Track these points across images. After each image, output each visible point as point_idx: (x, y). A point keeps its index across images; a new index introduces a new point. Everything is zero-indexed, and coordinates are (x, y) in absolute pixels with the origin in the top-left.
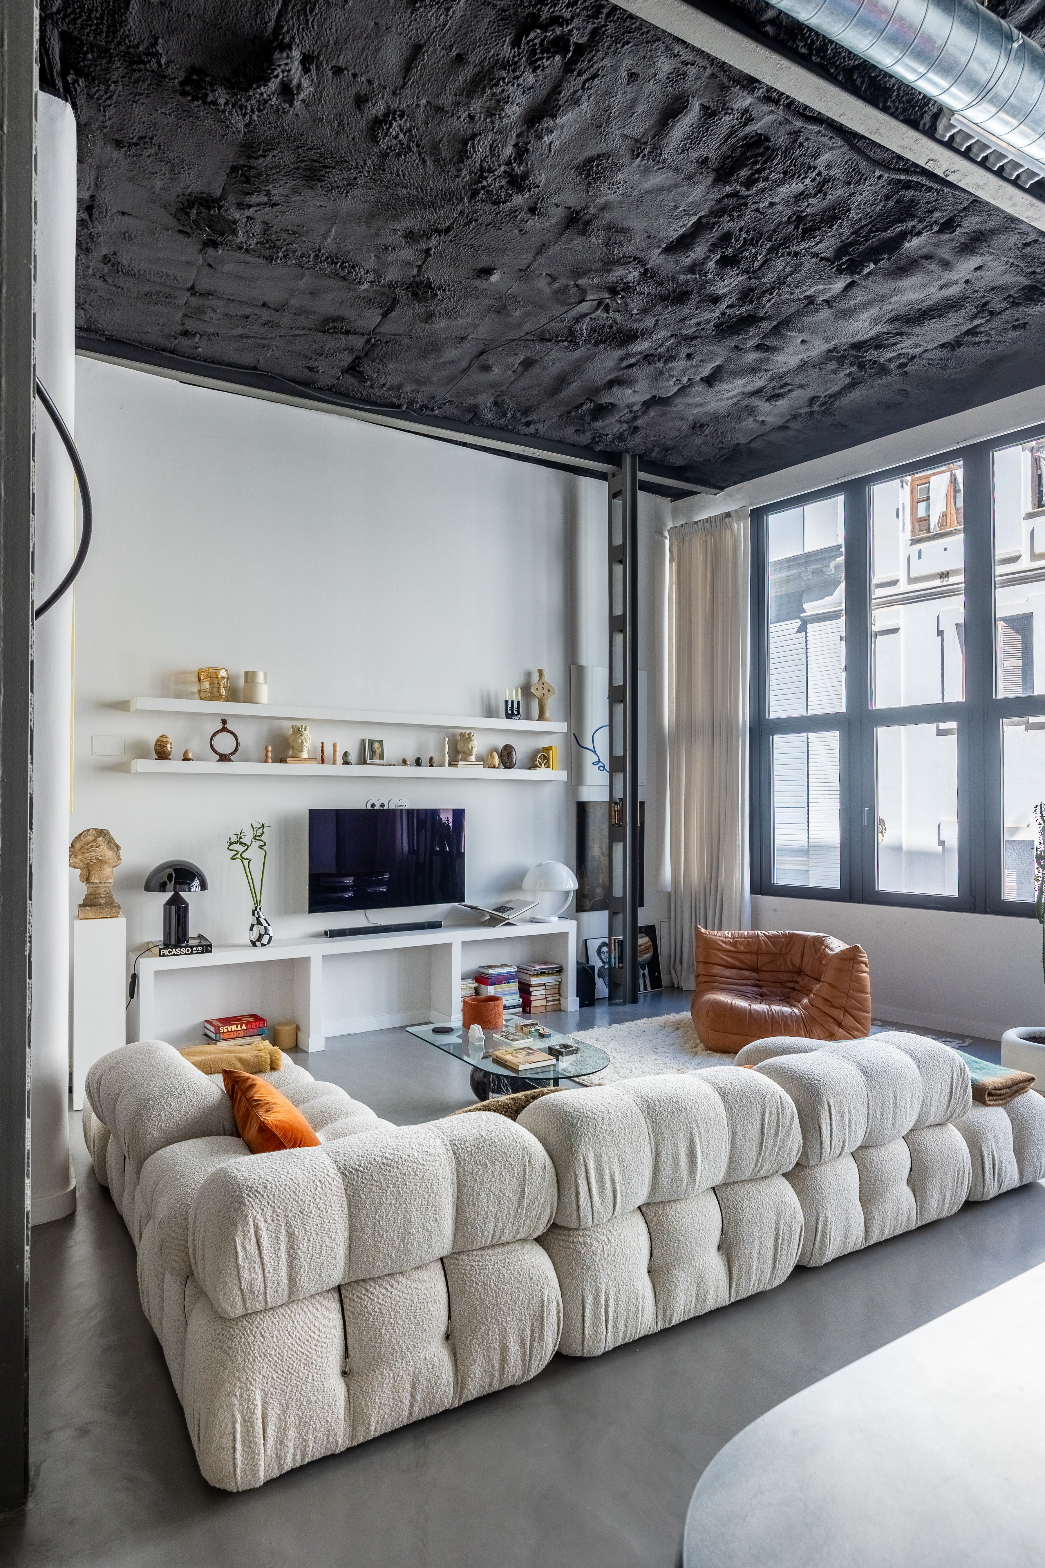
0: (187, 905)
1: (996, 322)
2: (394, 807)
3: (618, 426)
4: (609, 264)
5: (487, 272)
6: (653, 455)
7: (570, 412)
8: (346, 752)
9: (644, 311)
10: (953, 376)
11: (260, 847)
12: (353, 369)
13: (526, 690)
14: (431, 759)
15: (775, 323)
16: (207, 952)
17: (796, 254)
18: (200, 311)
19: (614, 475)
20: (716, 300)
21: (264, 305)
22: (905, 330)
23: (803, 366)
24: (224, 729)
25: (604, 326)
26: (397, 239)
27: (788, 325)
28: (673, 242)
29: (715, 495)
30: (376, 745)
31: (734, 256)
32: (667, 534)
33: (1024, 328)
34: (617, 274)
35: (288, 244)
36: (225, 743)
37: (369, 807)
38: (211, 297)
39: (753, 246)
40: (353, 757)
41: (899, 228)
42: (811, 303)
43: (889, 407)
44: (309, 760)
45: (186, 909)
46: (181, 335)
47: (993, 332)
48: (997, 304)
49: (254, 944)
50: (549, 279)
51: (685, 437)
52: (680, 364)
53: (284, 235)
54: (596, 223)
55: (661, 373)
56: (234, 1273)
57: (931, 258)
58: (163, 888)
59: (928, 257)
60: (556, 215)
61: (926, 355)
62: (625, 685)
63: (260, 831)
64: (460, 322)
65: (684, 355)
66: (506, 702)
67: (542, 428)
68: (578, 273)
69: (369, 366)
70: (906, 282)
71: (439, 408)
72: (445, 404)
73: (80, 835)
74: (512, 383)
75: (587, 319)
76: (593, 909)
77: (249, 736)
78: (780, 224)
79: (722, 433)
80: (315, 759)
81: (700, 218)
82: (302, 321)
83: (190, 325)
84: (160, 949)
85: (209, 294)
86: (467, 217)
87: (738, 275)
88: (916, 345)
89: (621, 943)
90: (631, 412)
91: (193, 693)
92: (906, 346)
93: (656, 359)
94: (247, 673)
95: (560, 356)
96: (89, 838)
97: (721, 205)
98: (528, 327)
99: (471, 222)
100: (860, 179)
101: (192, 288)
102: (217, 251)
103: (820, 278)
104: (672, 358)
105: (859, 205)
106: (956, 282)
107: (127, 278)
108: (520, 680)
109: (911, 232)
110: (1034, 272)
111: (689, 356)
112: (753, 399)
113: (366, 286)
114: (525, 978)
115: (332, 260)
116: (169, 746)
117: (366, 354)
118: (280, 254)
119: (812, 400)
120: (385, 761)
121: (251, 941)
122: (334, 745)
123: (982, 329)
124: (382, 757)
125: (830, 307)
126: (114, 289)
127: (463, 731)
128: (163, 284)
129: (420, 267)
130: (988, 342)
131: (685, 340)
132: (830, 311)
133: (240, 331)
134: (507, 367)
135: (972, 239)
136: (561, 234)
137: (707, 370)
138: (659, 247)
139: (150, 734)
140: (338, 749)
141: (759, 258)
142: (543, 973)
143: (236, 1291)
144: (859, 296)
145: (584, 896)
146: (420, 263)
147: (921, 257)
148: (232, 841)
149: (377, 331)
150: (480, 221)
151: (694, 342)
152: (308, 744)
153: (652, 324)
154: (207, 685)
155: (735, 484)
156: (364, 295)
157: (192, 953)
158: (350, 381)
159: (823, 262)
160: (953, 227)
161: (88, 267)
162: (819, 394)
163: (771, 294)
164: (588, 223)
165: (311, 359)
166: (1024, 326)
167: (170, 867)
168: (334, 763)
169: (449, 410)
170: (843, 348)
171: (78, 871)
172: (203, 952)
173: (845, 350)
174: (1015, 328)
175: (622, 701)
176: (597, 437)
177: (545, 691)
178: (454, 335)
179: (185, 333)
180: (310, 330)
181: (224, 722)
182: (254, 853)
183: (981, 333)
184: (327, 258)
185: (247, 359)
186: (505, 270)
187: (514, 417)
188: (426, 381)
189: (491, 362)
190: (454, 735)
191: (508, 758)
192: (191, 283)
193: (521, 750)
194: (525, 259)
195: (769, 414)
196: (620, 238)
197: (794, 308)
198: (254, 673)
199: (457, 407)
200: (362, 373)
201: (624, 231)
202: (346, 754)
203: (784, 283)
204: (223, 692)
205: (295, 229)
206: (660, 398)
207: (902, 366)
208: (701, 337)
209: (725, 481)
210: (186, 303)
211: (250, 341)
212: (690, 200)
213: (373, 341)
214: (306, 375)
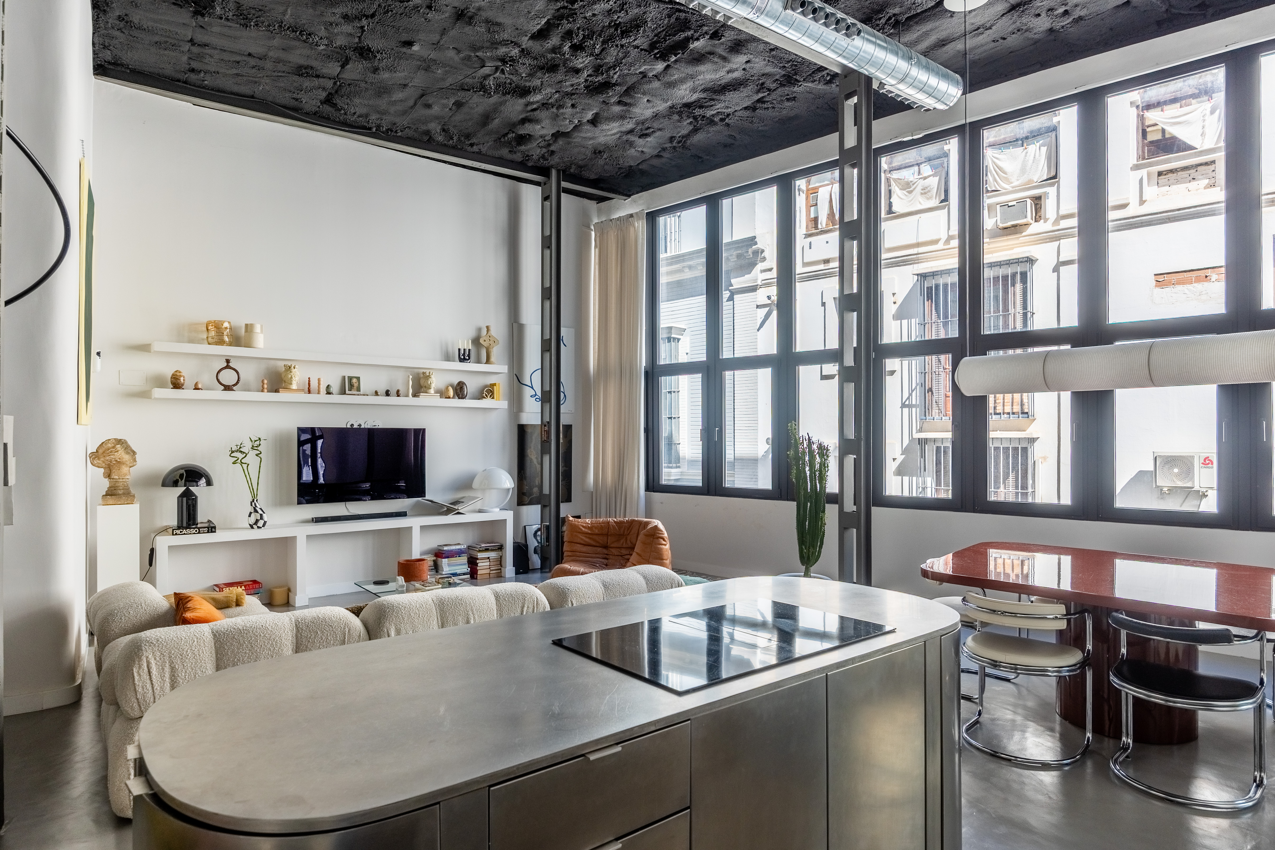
0: (196, 497)
1: (774, 96)
2: (369, 427)
3: (539, 150)
4: (495, 44)
5: (409, 44)
6: (572, 170)
7: (500, 139)
8: (329, 385)
9: (531, 75)
10: (760, 128)
11: (257, 455)
12: (328, 100)
13: (476, 341)
14: (398, 391)
15: (625, 88)
16: (212, 532)
17: (622, 46)
18: (199, 57)
19: (545, 184)
20: (577, 71)
21: (250, 55)
22: (714, 97)
23: (656, 116)
24: (228, 367)
25: (505, 83)
26: (337, 18)
27: (634, 90)
28: (535, 33)
29: (625, 200)
30: (354, 380)
31: (581, 45)
32: (592, 228)
33: (794, 100)
34: (502, 51)
35: (257, 17)
36: (228, 377)
37: (349, 426)
38: (207, 48)
39: (590, 39)
40: (335, 388)
41: (683, 35)
42: (645, 76)
43: (725, 146)
44: (298, 390)
45: (195, 500)
46: (190, 71)
47: (775, 102)
48: (770, 84)
49: (252, 527)
50: (455, 51)
51: (591, 159)
52: (568, 111)
53: (253, 11)
54: (477, 18)
55: (557, 116)
56: (132, 689)
57: (713, 54)
58: (175, 484)
59: (711, 53)
60: (448, 12)
61: (736, 113)
62: (550, 339)
63: (258, 443)
64: (399, 74)
65: (570, 105)
66: (459, 350)
67: (484, 149)
68: (475, 48)
69: (340, 100)
70: (702, 68)
71: (401, 131)
72: (405, 128)
73: (103, 443)
74: (451, 117)
75: (491, 78)
76: (531, 503)
77: (249, 372)
78: (604, 27)
79: (616, 158)
80: (303, 390)
81: (548, 20)
82: (280, 66)
83: (194, 65)
84: (173, 530)
85: (205, 45)
86: (385, 8)
87: (587, 56)
88: (727, 107)
89: (548, 528)
90: (544, 140)
91: (203, 339)
92: (719, 107)
93: (550, 106)
94: (247, 325)
95: (481, 100)
96: (110, 445)
97: (559, 13)
98: (450, 81)
99: (388, 12)
100: (646, 4)
101: (191, 40)
102: (204, 19)
103: (644, 62)
104: (560, 107)
105: (652, 19)
106: (737, 70)
107: (139, 31)
108: (472, 334)
109: (692, 38)
110: (785, 67)
111: (573, 106)
112: (629, 136)
113: (322, 47)
114: (474, 553)
115: (293, 29)
116: (182, 379)
117: (336, 92)
118: (252, 23)
119: (672, 139)
120: (362, 392)
121: (250, 525)
122: (319, 380)
123: (767, 99)
124: (358, 389)
125: (659, 80)
126: (131, 38)
127: (425, 371)
128: (169, 37)
129: (360, 37)
130: (773, 108)
131: (567, 95)
132: (659, 82)
133: (234, 71)
134: (444, 106)
135: (735, 44)
136: (455, 24)
137: (589, 115)
138: (526, 36)
139: (167, 369)
140: (322, 383)
141: (598, 47)
142: (487, 550)
143: (134, 700)
144: (675, 75)
145: (524, 494)
146: (359, 35)
147: (706, 53)
148: (233, 450)
149: (340, 76)
150: (394, 11)
151: (573, 97)
152: (297, 378)
153: (539, 84)
154: (213, 333)
155: (637, 193)
156: (324, 53)
157: (199, 533)
158: (327, 109)
159: (643, 52)
160: (719, 36)
161: (107, 22)
162: (675, 135)
163: (614, 70)
164: (471, 18)
165: (294, 93)
166: (794, 99)
167: (182, 469)
168: (319, 393)
169: (409, 133)
170: (679, 106)
171: (102, 470)
172: (208, 532)
173: (680, 107)
174: (788, 100)
175: (548, 351)
176: (528, 157)
177: (491, 342)
178: (398, 83)
179: (193, 70)
180: (289, 73)
181: (228, 361)
182: (251, 458)
183: (768, 102)
184: (288, 28)
185: (245, 89)
186: (422, 43)
187: (459, 139)
188: (384, 113)
189: (430, 102)
190: (418, 374)
191: (461, 391)
192: (190, 38)
193: (472, 385)
194: (435, 37)
195: (644, 146)
196: (496, 28)
197: (634, 79)
198: (252, 325)
199: (415, 131)
200: (335, 105)
201: (498, 24)
202: (328, 387)
203: (621, 63)
204: (226, 339)
205: (260, 7)
206: (562, 132)
207: (722, 120)
208: (577, 94)
209: (629, 191)
210: (189, 50)
211: (245, 78)
212: (537, 8)
213: (338, 83)
214: (293, 103)
